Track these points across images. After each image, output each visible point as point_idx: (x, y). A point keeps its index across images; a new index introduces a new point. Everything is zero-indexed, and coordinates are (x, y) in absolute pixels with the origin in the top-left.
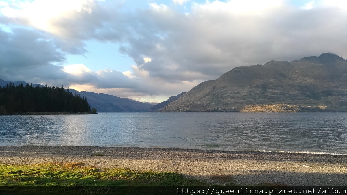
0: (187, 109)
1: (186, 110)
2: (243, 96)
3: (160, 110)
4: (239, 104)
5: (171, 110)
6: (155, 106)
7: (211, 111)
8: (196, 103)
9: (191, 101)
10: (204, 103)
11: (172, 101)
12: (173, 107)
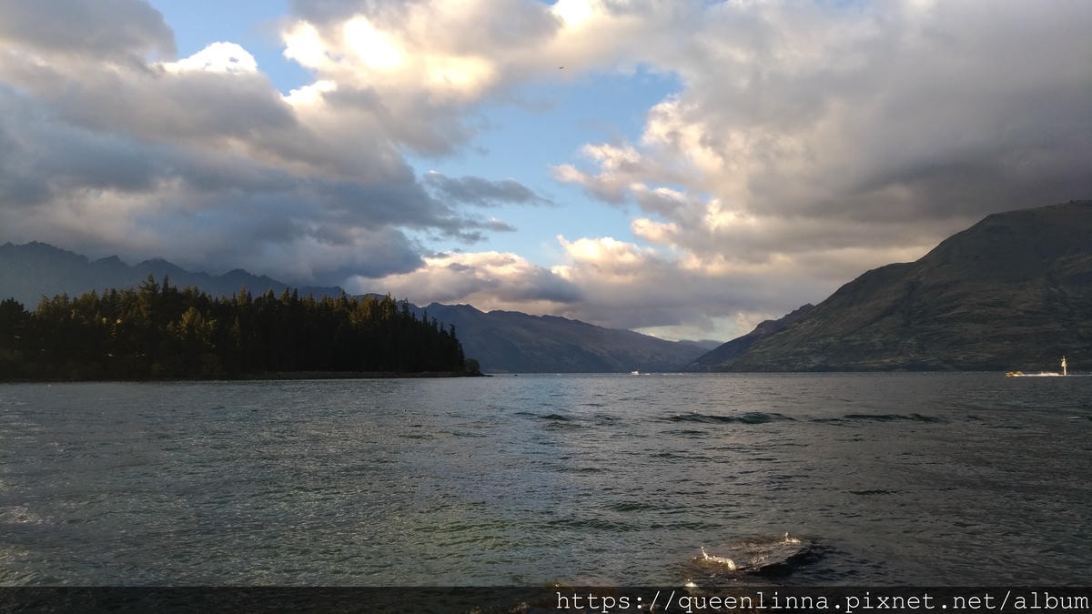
0: (816, 361)
1: (812, 365)
2: (1021, 313)
3: (724, 364)
4: (1008, 342)
5: (762, 366)
6: (711, 352)
7: (903, 367)
8: (848, 341)
9: (830, 336)
10: (876, 340)
11: (765, 337)
12: (768, 354)
